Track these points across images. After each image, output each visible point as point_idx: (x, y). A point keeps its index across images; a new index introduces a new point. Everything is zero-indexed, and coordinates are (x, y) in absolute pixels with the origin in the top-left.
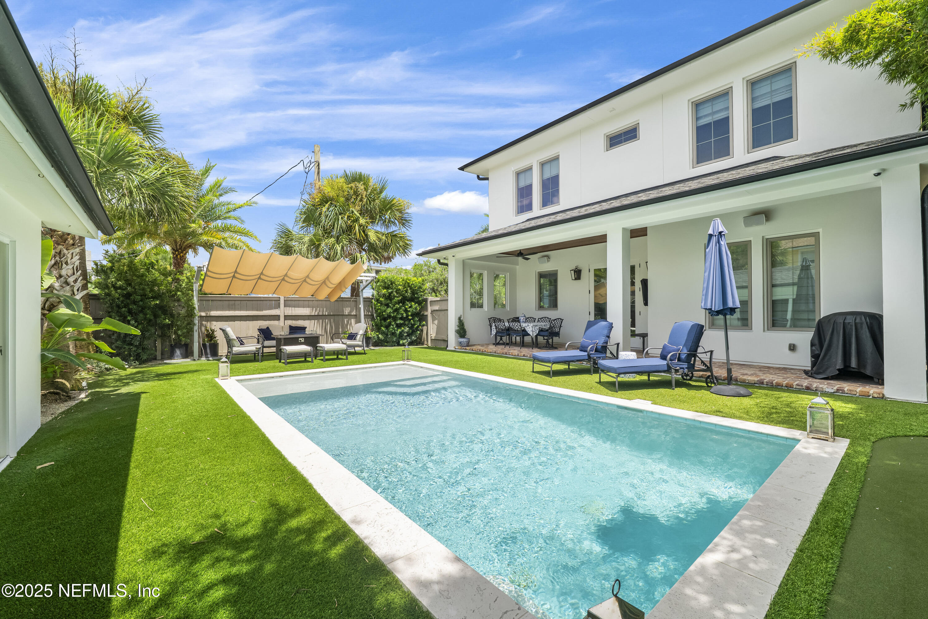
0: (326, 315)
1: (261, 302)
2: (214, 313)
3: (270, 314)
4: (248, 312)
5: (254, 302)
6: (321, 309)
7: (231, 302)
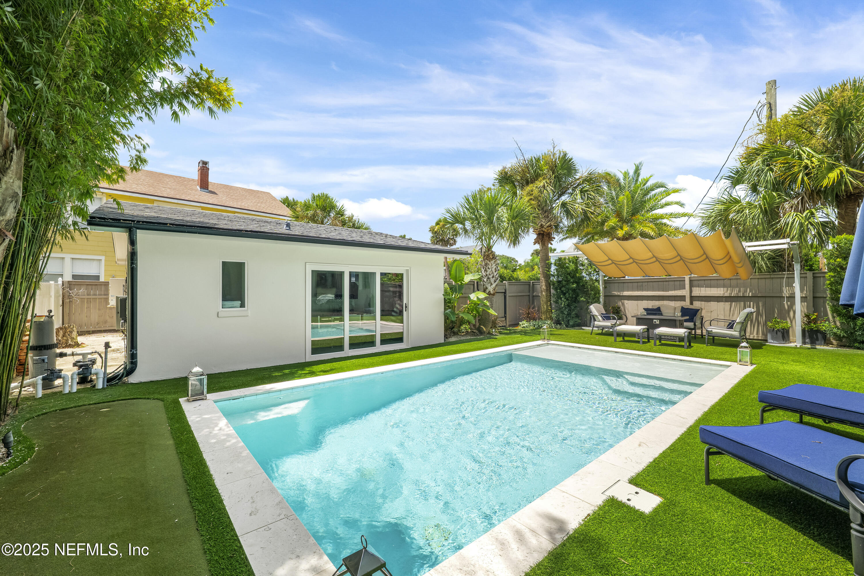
0: (749, 297)
1: (667, 283)
2: (626, 293)
3: (673, 295)
4: (654, 292)
5: (659, 283)
6: (742, 289)
7: (639, 284)
